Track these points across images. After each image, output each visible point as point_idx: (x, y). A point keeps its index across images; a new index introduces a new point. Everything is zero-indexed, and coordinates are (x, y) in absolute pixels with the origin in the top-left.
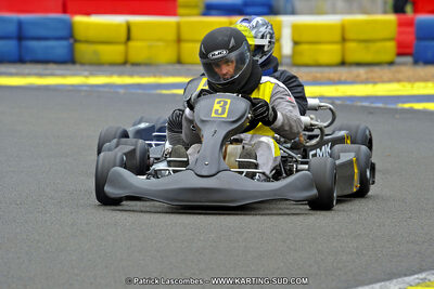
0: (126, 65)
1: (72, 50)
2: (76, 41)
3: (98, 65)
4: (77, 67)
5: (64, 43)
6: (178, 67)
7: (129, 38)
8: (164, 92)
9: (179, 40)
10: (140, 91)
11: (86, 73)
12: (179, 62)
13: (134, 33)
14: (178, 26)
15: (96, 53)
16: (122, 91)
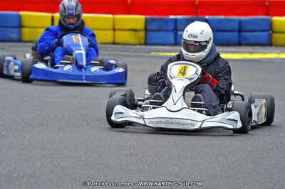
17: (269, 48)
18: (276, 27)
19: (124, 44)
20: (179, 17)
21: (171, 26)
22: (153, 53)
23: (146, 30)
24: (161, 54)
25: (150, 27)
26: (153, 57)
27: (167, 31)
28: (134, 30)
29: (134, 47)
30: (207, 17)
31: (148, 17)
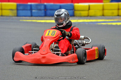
0: (88, 16)
1: (74, 13)
2: (75, 10)
3: (81, 17)
4: (75, 17)
5: (72, 11)
6: (103, 17)
7: (89, 9)
8: (99, 24)
9: (103, 9)
10: (92, 24)
11: (77, 19)
12: (103, 15)
13: (91, 8)
14: (103, 6)
15: (80, 13)
16: (87, 24)
17: (73, 17)
18: (76, 8)
19: (7, 16)
20: (33, 3)
21: (29, 8)
22: (21, 20)
23: (17, 10)
24: (25, 21)
25: (19, 8)
26: (21, 22)
27: (27, 10)
28: (12, 10)
29: (11, 18)
30: (45, 4)
31: (18, 3)
